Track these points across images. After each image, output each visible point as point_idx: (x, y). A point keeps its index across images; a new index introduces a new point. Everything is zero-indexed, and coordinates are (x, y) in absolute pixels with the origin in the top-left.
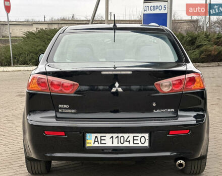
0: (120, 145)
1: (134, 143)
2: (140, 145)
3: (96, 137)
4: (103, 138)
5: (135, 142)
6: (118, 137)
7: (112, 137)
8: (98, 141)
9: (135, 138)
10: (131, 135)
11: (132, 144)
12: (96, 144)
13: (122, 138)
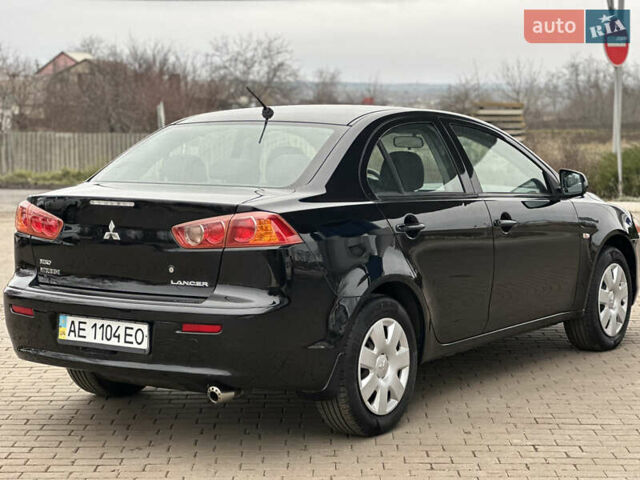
0: (105, 342)
1: (126, 342)
2: (135, 345)
3: (73, 322)
4: (82, 326)
5: (129, 339)
6: (103, 326)
7: (95, 325)
8: (74, 331)
9: (129, 331)
10: (123, 325)
11: (122, 344)
12: (72, 337)
13: (109, 329)
